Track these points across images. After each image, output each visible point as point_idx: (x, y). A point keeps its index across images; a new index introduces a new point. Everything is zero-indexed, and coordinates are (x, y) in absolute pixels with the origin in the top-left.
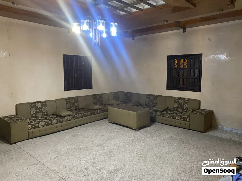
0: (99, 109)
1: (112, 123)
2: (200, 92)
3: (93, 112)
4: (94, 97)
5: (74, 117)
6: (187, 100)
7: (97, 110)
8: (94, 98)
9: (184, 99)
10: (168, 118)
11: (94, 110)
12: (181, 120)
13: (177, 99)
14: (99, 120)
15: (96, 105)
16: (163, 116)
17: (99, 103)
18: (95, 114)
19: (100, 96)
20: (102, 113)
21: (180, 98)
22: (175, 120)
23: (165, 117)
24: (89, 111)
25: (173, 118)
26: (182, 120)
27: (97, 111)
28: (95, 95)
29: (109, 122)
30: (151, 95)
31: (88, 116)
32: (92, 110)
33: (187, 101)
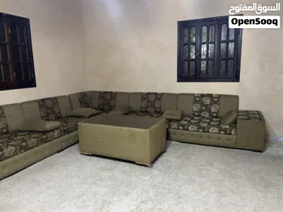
0: (57, 129)
1: (88, 155)
2: (238, 81)
3: (44, 137)
4: (41, 103)
6: (216, 97)
7: (53, 131)
8: (41, 107)
9: (210, 96)
10: (194, 132)
11: (45, 132)
12: (219, 133)
13: (197, 97)
14: (58, 152)
15: (48, 120)
16: (184, 129)
17: (53, 115)
18: (49, 141)
19: (54, 100)
20: (62, 137)
21: (203, 96)
22: (207, 134)
23: (188, 130)
24: (34, 136)
25: (204, 131)
26: (223, 132)
27: (51, 133)
28: (43, 100)
29: (82, 154)
31: (33, 148)
32: (40, 132)
33: (216, 100)
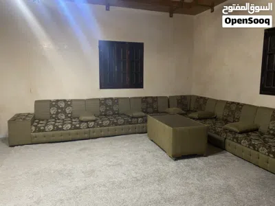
1: (151, 140)
3: (130, 120)
5: (98, 124)
7: (137, 118)
8: (143, 102)
12: (268, 155)
16: (237, 142)
18: (132, 124)
19: (155, 99)
22: (257, 152)
30: (233, 103)
32: (129, 117)
